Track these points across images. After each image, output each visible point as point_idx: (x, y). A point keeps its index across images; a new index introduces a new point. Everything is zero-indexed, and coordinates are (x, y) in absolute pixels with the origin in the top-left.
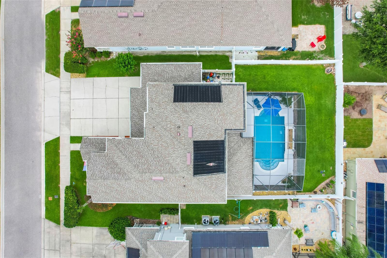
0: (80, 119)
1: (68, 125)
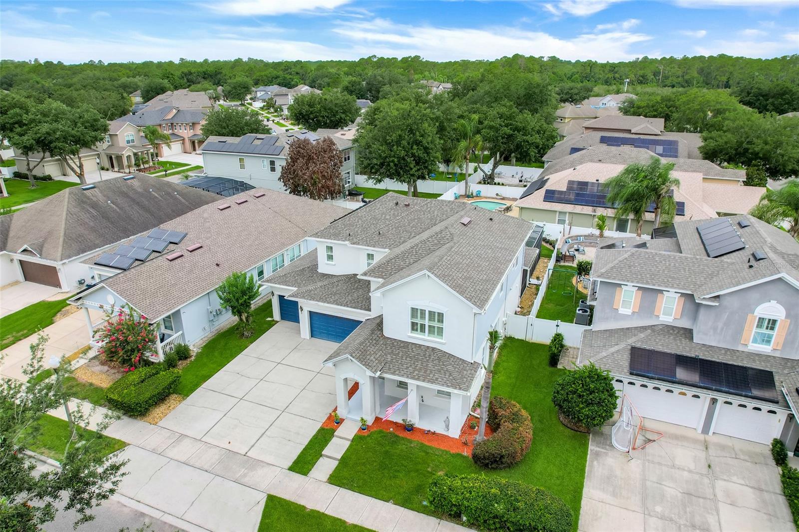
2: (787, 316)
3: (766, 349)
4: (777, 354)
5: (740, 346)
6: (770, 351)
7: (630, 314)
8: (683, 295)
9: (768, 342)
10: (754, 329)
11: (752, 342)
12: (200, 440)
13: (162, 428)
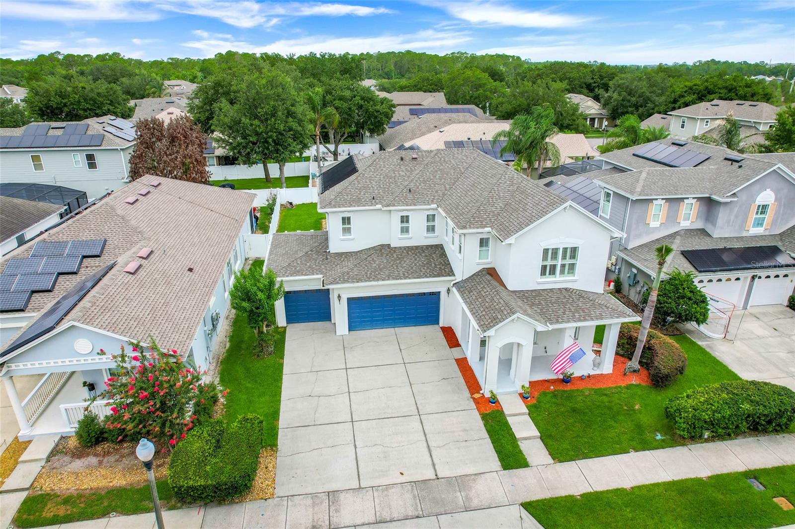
0: (432, 448)
1: (461, 482)
2: (776, 200)
3: (759, 231)
4: (767, 233)
5: (745, 232)
6: (762, 232)
7: (658, 226)
8: (699, 199)
9: (761, 225)
10: (755, 216)
11: (753, 227)
12: (360, 488)
13: (288, 496)
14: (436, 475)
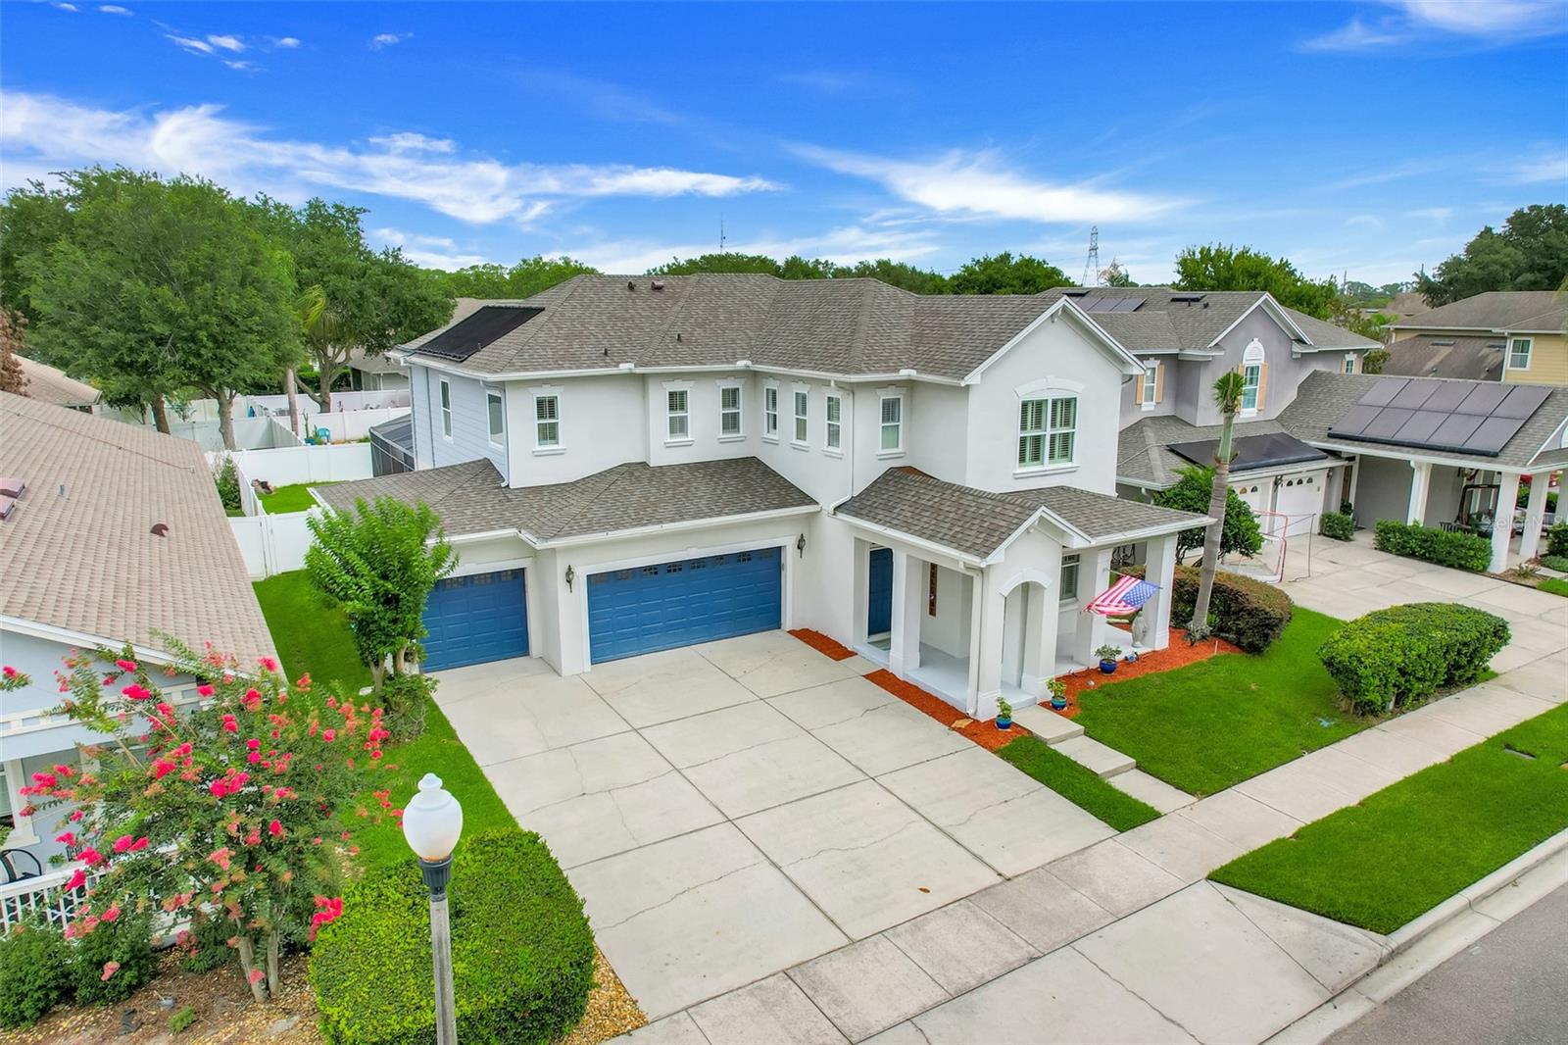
1: (1062, 873)
2: (1266, 358)
3: (1251, 413)
4: (1261, 418)
6: (1255, 415)
8: (1163, 358)
9: (1253, 403)
11: (1243, 407)
12: (853, 943)
13: (686, 1009)
14: (1000, 875)
